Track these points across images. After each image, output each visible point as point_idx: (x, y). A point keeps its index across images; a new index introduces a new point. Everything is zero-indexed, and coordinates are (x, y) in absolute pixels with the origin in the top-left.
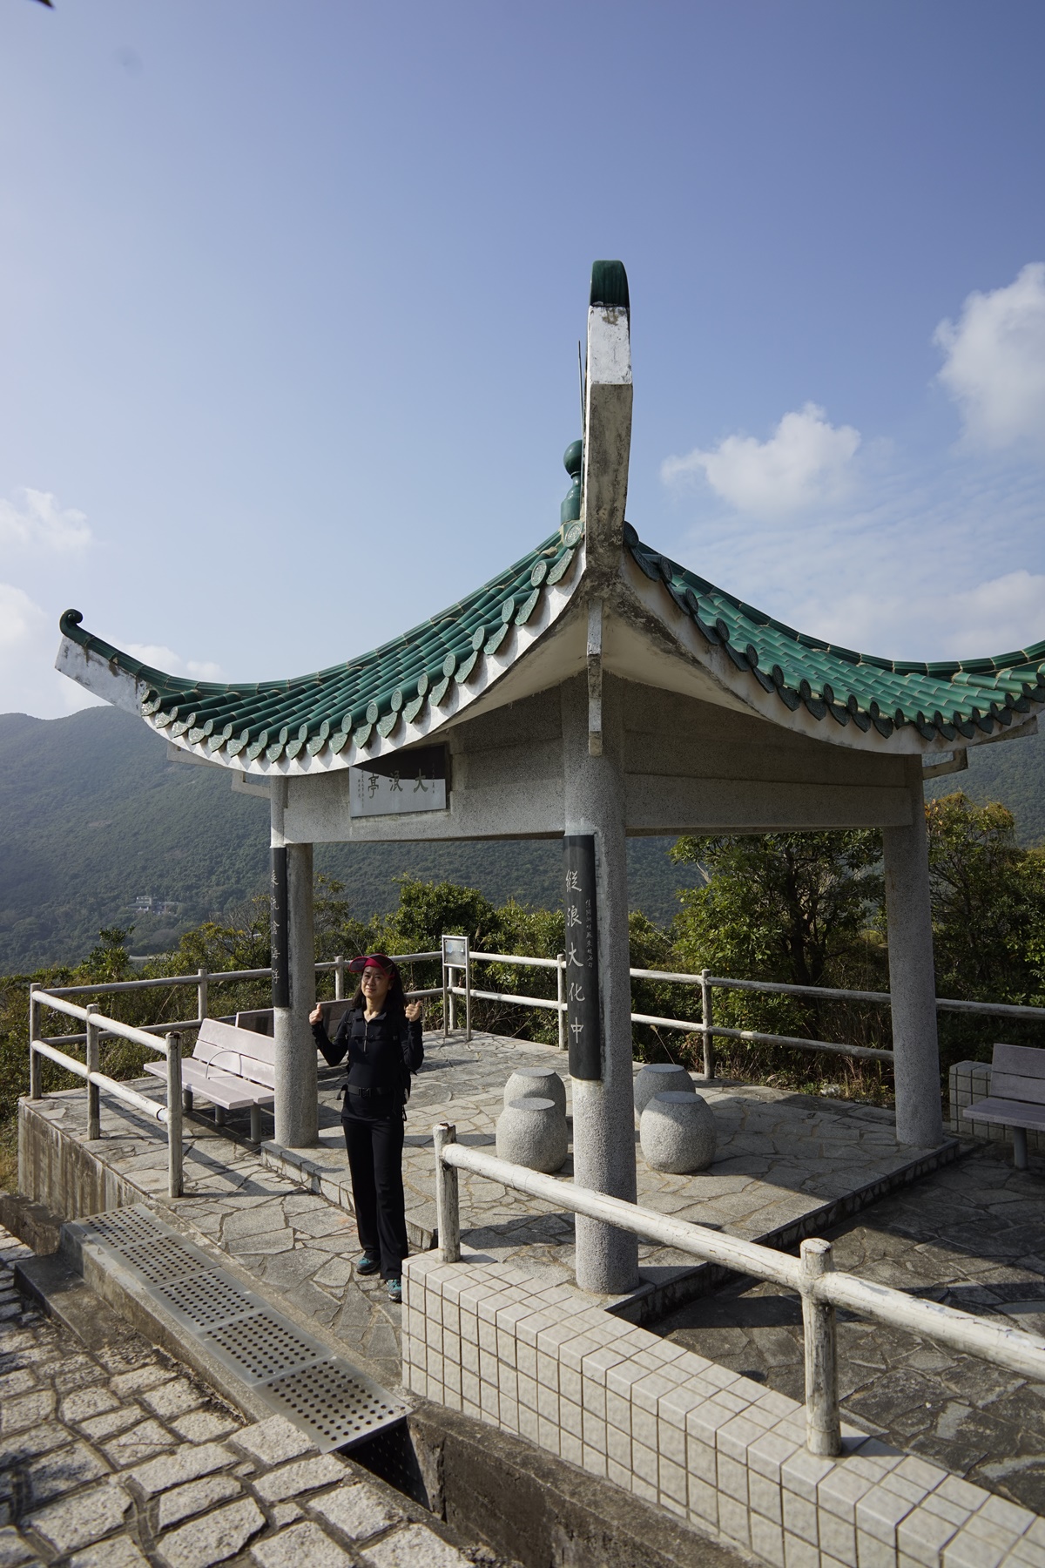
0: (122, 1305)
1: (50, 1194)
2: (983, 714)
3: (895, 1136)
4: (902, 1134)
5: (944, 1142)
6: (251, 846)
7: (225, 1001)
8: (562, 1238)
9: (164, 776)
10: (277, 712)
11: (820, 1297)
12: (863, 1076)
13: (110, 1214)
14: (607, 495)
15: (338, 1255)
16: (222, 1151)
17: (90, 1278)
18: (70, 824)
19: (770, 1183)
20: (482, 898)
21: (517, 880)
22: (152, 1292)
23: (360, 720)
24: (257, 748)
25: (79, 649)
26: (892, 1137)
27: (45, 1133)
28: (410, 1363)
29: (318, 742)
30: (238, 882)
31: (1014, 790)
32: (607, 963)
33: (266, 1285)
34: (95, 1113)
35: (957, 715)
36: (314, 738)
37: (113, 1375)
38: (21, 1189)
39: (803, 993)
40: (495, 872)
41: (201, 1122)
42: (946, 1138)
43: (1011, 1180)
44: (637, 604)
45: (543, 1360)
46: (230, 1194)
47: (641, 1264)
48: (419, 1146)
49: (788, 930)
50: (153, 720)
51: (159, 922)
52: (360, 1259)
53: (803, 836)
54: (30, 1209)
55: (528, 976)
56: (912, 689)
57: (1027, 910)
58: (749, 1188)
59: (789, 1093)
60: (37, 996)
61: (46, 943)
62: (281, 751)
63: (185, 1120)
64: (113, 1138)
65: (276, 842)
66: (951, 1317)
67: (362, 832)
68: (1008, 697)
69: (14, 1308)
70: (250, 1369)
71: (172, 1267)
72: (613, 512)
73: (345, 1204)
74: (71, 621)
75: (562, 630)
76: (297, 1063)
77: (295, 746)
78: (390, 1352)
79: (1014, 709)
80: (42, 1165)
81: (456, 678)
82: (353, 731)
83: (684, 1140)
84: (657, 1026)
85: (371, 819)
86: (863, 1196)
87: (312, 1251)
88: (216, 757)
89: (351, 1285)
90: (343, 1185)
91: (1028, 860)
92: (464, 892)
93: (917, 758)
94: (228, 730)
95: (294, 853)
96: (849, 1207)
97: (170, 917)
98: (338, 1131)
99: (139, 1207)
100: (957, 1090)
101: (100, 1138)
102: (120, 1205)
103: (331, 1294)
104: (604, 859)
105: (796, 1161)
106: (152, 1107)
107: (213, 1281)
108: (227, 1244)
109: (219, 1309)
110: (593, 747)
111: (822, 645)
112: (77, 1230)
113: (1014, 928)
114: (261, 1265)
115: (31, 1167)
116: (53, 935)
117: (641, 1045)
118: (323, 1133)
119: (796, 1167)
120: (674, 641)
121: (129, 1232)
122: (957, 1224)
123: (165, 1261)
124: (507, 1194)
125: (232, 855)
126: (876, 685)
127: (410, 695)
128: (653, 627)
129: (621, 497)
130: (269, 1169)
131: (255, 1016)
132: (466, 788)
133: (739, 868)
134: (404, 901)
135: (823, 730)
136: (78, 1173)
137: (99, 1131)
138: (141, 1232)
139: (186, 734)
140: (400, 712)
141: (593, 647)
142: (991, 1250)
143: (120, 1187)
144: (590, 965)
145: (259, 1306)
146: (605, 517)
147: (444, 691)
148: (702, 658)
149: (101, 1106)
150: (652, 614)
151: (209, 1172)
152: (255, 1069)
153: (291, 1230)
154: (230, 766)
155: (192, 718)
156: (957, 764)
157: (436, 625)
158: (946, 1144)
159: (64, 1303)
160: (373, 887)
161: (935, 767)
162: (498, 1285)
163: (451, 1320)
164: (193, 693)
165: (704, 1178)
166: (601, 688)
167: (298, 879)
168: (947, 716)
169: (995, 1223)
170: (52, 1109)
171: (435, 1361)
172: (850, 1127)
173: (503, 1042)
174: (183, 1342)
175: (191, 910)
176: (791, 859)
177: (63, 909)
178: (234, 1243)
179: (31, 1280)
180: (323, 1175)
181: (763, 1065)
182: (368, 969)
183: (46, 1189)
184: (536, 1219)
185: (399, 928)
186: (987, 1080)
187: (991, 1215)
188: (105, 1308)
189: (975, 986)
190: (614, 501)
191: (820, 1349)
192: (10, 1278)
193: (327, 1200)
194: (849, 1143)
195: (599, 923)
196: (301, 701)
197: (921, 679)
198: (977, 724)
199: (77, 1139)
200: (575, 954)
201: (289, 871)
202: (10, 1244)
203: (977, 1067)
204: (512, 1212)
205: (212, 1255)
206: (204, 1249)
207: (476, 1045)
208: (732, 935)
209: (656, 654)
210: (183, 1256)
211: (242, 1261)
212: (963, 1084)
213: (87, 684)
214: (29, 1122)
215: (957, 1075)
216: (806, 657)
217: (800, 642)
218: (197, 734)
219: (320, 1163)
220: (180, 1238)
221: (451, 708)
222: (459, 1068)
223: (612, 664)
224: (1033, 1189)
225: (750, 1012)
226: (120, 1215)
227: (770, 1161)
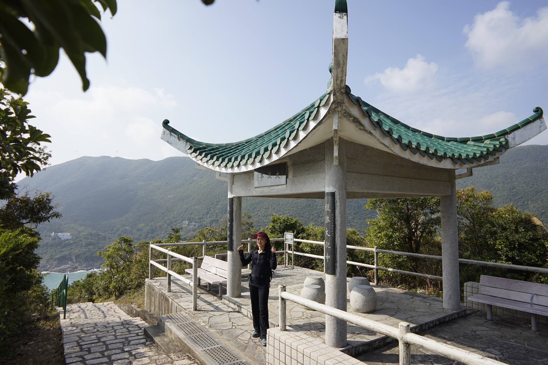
0: (177, 341)
1: (155, 310)
2: (478, 155)
3: (443, 306)
4: (445, 305)
5: (461, 309)
6: (221, 205)
7: (211, 252)
8: (321, 330)
9: (193, 180)
10: (231, 152)
11: (405, 341)
12: (433, 287)
13: (173, 314)
14: (340, 75)
15: (246, 331)
16: (210, 298)
17: (167, 333)
18: (162, 196)
19: (396, 318)
20: (299, 221)
21: (312, 219)
22: (187, 337)
23: (258, 153)
24: (224, 164)
25: (168, 132)
26: (441, 306)
27: (153, 290)
28: (269, 363)
29: (244, 161)
30: (216, 217)
31: (499, 192)
32: (339, 235)
33: (223, 338)
34: (169, 284)
35: (468, 155)
36: (243, 160)
37: (174, 361)
38: (145, 309)
39: (411, 256)
40: (304, 216)
41: (203, 289)
42: (462, 308)
43: (486, 323)
44: (350, 113)
45: (312, 361)
46: (212, 311)
47: (348, 339)
48: (275, 299)
49: (407, 235)
50: (191, 156)
51: (190, 229)
52: (254, 333)
53: (412, 201)
54: (148, 314)
55: (314, 248)
56: (452, 147)
57: (496, 229)
58: (388, 319)
59: (405, 291)
60: (152, 246)
61: (153, 235)
62: (232, 164)
63: (198, 288)
64: (175, 292)
65: (230, 196)
66: (449, 348)
67: (258, 192)
68: (488, 149)
69: (144, 341)
70: (217, 362)
71: (193, 331)
72: (342, 81)
73: (249, 316)
74: (166, 123)
75: (325, 122)
76: (235, 269)
77: (237, 163)
78: (262, 361)
79: (490, 154)
80: (152, 300)
81: (290, 138)
82: (255, 157)
83: (365, 301)
84: (358, 266)
85: (261, 188)
86: (429, 324)
87: (238, 329)
88: (211, 167)
89: (250, 340)
90: (249, 310)
91: (497, 211)
92: (293, 219)
93: (453, 171)
94: (215, 158)
95: (235, 200)
96: (424, 328)
97: (193, 228)
98: (248, 294)
99: (183, 313)
100: (467, 292)
101: (171, 292)
102: (177, 312)
103: (244, 342)
104: (338, 200)
105: (405, 312)
106: (188, 281)
107: (206, 336)
108: (210, 325)
109: (208, 344)
110: (336, 162)
111: (419, 131)
112: (163, 318)
113: (492, 236)
114: (222, 332)
115: (149, 301)
116: (155, 233)
117: (353, 274)
118: (242, 294)
119: (405, 313)
120: (363, 126)
121: (180, 320)
122: (464, 336)
123: (191, 329)
124: (303, 315)
125: (214, 208)
126: (438, 145)
127: (274, 145)
128: (356, 121)
129: (344, 76)
130: (225, 304)
131: (221, 256)
132: (293, 177)
133: (389, 212)
134: (272, 222)
135: (416, 158)
136: (163, 303)
137: (171, 290)
138: (183, 320)
139: (201, 160)
140: (271, 151)
141: (335, 127)
142: (476, 345)
143: (177, 307)
144: (333, 236)
145: (220, 344)
146: (339, 83)
147: (285, 143)
148: (373, 132)
149: (171, 283)
150: (355, 116)
151: (205, 304)
152: (221, 272)
153: (231, 323)
154: (216, 170)
155: (204, 154)
156: (468, 174)
157: (284, 124)
158: (461, 310)
159: (159, 340)
160: (262, 220)
161: (460, 175)
162: (298, 338)
163: (282, 349)
164: (204, 147)
165: (372, 315)
166: (338, 142)
167: (237, 208)
168: (464, 156)
169: (478, 337)
170: (156, 282)
171: (277, 362)
172: (426, 302)
173: (305, 270)
174: (196, 352)
175: (201, 226)
176: (408, 209)
177: (159, 224)
178: (213, 325)
179: (149, 332)
180: (242, 306)
181: (397, 282)
182: (258, 237)
183: (153, 308)
184: (313, 324)
185: (270, 231)
186: (478, 288)
187: (477, 334)
188: (172, 342)
189: (476, 257)
190: (342, 77)
191: (404, 359)
192: (143, 332)
193: (243, 314)
194: (425, 307)
195: (336, 222)
196: (239, 149)
197: (455, 143)
198: (475, 159)
199: (164, 292)
200: (328, 232)
201: (234, 206)
202: (142, 323)
203: (475, 284)
204: (305, 321)
205: (206, 328)
206: (203, 326)
207: (295, 270)
208: (386, 235)
209: (357, 130)
210: (196, 328)
211: (215, 331)
212: (469, 289)
213: (170, 144)
214: (148, 287)
215: (467, 286)
216: (413, 135)
217: (411, 130)
218: (205, 159)
219: (241, 303)
220: (196, 323)
221: (288, 149)
222: (289, 277)
223: (342, 134)
224: (494, 327)
225: (392, 263)
226: (177, 315)
227: (396, 311)
